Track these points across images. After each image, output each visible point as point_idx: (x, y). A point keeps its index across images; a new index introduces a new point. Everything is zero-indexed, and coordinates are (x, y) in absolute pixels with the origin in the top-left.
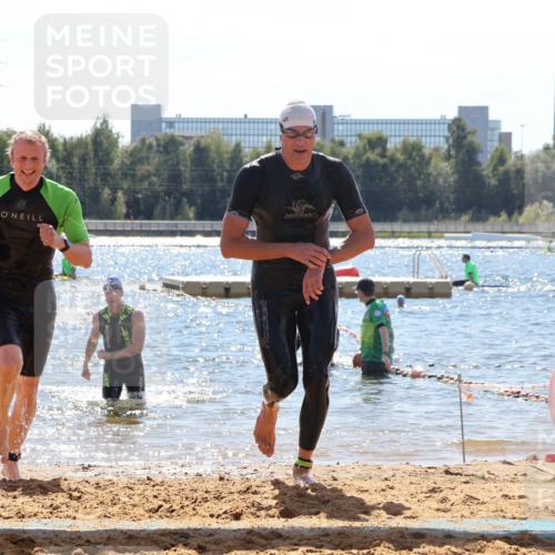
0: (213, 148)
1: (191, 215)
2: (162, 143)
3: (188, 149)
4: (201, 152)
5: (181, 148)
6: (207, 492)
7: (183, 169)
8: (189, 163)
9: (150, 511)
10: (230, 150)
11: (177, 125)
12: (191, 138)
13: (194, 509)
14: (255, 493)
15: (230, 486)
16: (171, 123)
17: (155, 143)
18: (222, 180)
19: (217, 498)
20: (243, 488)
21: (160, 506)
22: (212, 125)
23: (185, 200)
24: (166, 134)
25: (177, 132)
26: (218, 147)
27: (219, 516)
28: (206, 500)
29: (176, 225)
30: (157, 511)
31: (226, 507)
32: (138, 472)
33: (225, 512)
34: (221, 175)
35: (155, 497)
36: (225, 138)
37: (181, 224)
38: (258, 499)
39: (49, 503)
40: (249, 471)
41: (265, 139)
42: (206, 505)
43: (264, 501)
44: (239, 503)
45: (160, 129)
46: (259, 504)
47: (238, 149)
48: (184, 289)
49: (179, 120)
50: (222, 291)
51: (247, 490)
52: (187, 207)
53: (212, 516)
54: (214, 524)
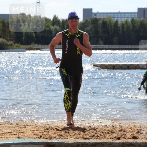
1: (102, 43)
2: (93, 20)
3: (100, 22)
4: (104, 23)
5: (99, 22)
6: (109, 131)
7: (99, 29)
8: (101, 27)
9: (91, 136)
10: (114, 22)
11: (97, 15)
12: (101, 19)
13: (105, 136)
14: (124, 131)
15: (116, 129)
16: (95, 14)
17: (90, 20)
18: (112, 32)
19: (112, 133)
20: (120, 129)
21: (94, 135)
22: (108, 15)
23: (100, 38)
24: (94, 18)
25: (98, 17)
26: (110, 21)
27: (113, 138)
28: (108, 133)
29: (97, 47)
30: (93, 136)
31: (115, 135)
32: (86, 124)
33: (115, 137)
34: (111, 30)
35: (92, 132)
36: (113, 19)
37: (99, 46)
38: (125, 133)
39: (59, 134)
40: (122, 124)
41: (125, 19)
42: (108, 135)
43: (127, 134)
44: (119, 134)
45: (92, 16)
46: (126, 135)
47: (117, 22)
48: (100, 67)
49: (98, 13)
50: (112, 67)
51: (122, 130)
52: (100, 41)
53: (111, 138)
54: (111, 141)
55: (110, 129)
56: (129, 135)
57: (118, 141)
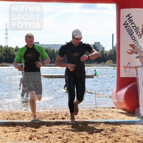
0: (49, 50)
10: (52, 50)
12: (45, 48)
13: (46, 118)
14: (57, 115)
15: (53, 113)
19: (50, 116)
22: (49, 46)
26: (50, 50)
27: (50, 119)
28: (48, 116)
31: (52, 117)
35: (39, 116)
36: (51, 48)
38: (58, 116)
39: (19, 117)
40: (56, 111)
44: (54, 117)
47: (54, 50)
49: (42, 45)
50: (51, 77)
51: (56, 114)
53: (49, 119)
54: (50, 121)
55: (49, 114)
56: (60, 117)
57: (53, 121)
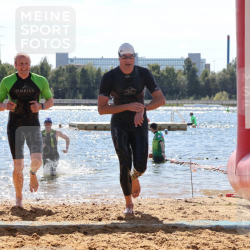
0: (89, 70)
1: (81, 97)
2: (68, 68)
3: (79, 70)
4: (84, 71)
5: (76, 70)
6: (88, 210)
7: (77, 79)
8: (79, 76)
9: (64, 217)
10: (96, 71)
11: (74, 61)
12: (80, 66)
13: (82, 217)
14: (107, 210)
15: (97, 207)
16: (72, 60)
17: (65, 68)
18: (93, 83)
19: (92, 212)
20: (102, 208)
21: (69, 216)
22: (89, 61)
23: (78, 91)
24: (70, 65)
25: (74, 64)
26: (91, 69)
27: (93, 220)
28: (87, 213)
29: (74, 101)
30: (67, 217)
31: (96, 216)
32: (59, 202)
33: (95, 218)
34: (93, 81)
35: (66, 212)
36: (94, 66)
37: (76, 101)
38: (108, 212)
39: (23, 214)
40: (105, 201)
41: (110, 66)
42: (87, 215)
43: (111, 214)
44: (101, 214)
45: (68, 62)
46: (109, 215)
47: (99, 70)
48: (78, 127)
49: (76, 59)
50: (93, 128)
51: (104, 209)
52: (79, 94)
53: (90, 219)
54: (91, 223)
55: (89, 208)
56: (114, 215)
57: (99, 223)
